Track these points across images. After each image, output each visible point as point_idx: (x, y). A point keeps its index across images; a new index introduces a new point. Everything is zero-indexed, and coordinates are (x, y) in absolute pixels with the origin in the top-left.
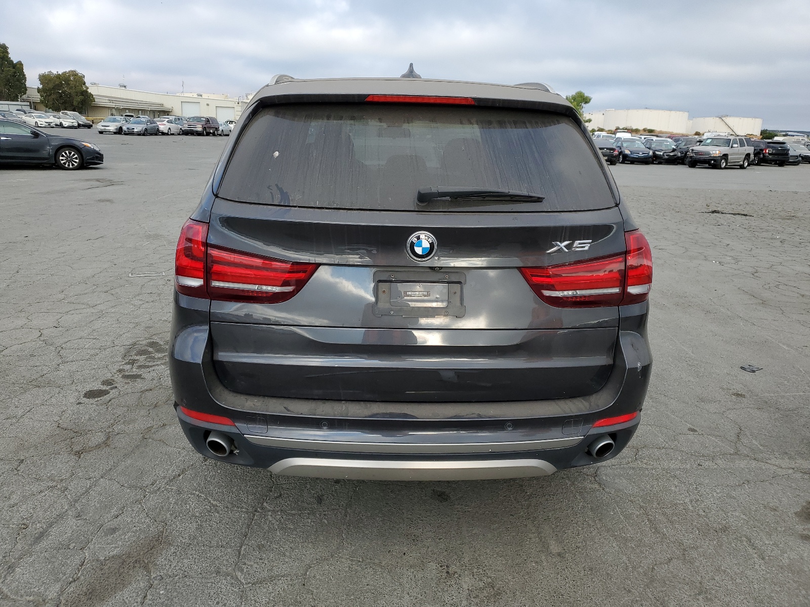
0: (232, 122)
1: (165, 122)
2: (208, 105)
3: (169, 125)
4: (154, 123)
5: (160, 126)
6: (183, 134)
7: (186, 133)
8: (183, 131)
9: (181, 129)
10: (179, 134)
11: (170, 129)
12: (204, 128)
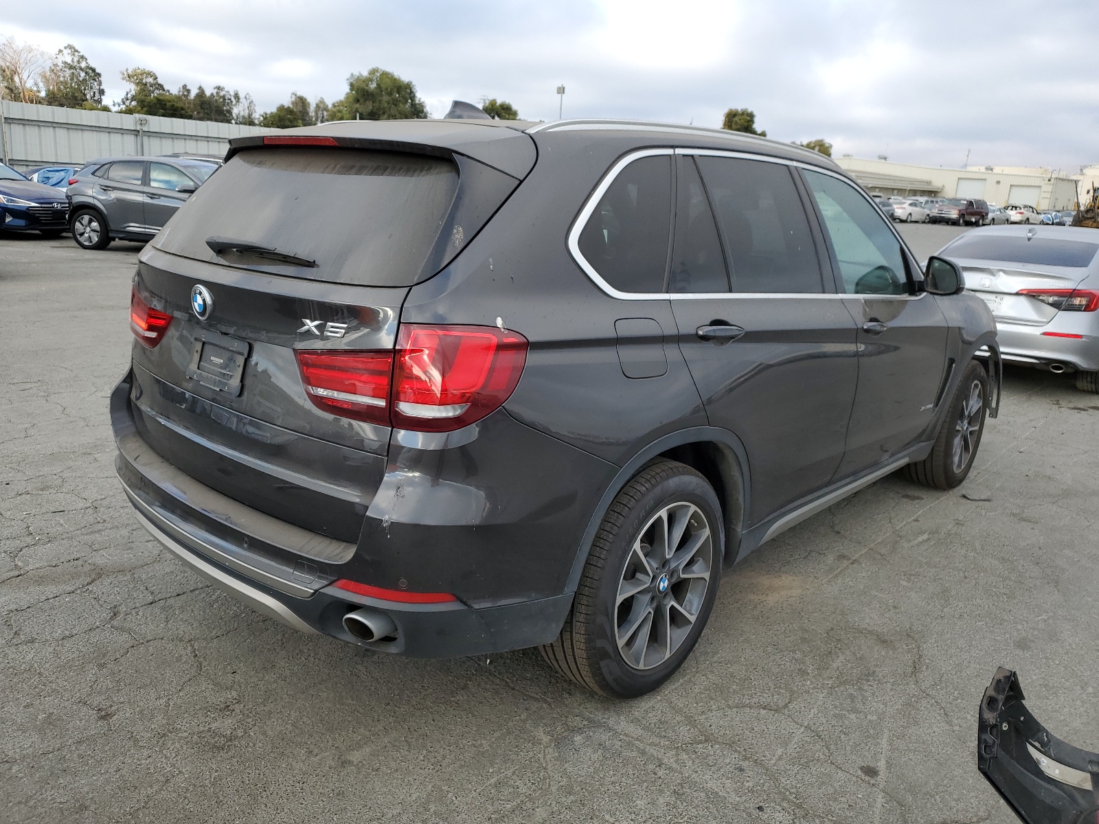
0: (1016, 208)
1: (906, 206)
2: (998, 182)
3: (910, 209)
4: (889, 205)
5: (896, 210)
6: (929, 222)
7: (935, 220)
8: (930, 218)
9: (928, 215)
10: (924, 222)
11: (910, 214)
12: (962, 215)
